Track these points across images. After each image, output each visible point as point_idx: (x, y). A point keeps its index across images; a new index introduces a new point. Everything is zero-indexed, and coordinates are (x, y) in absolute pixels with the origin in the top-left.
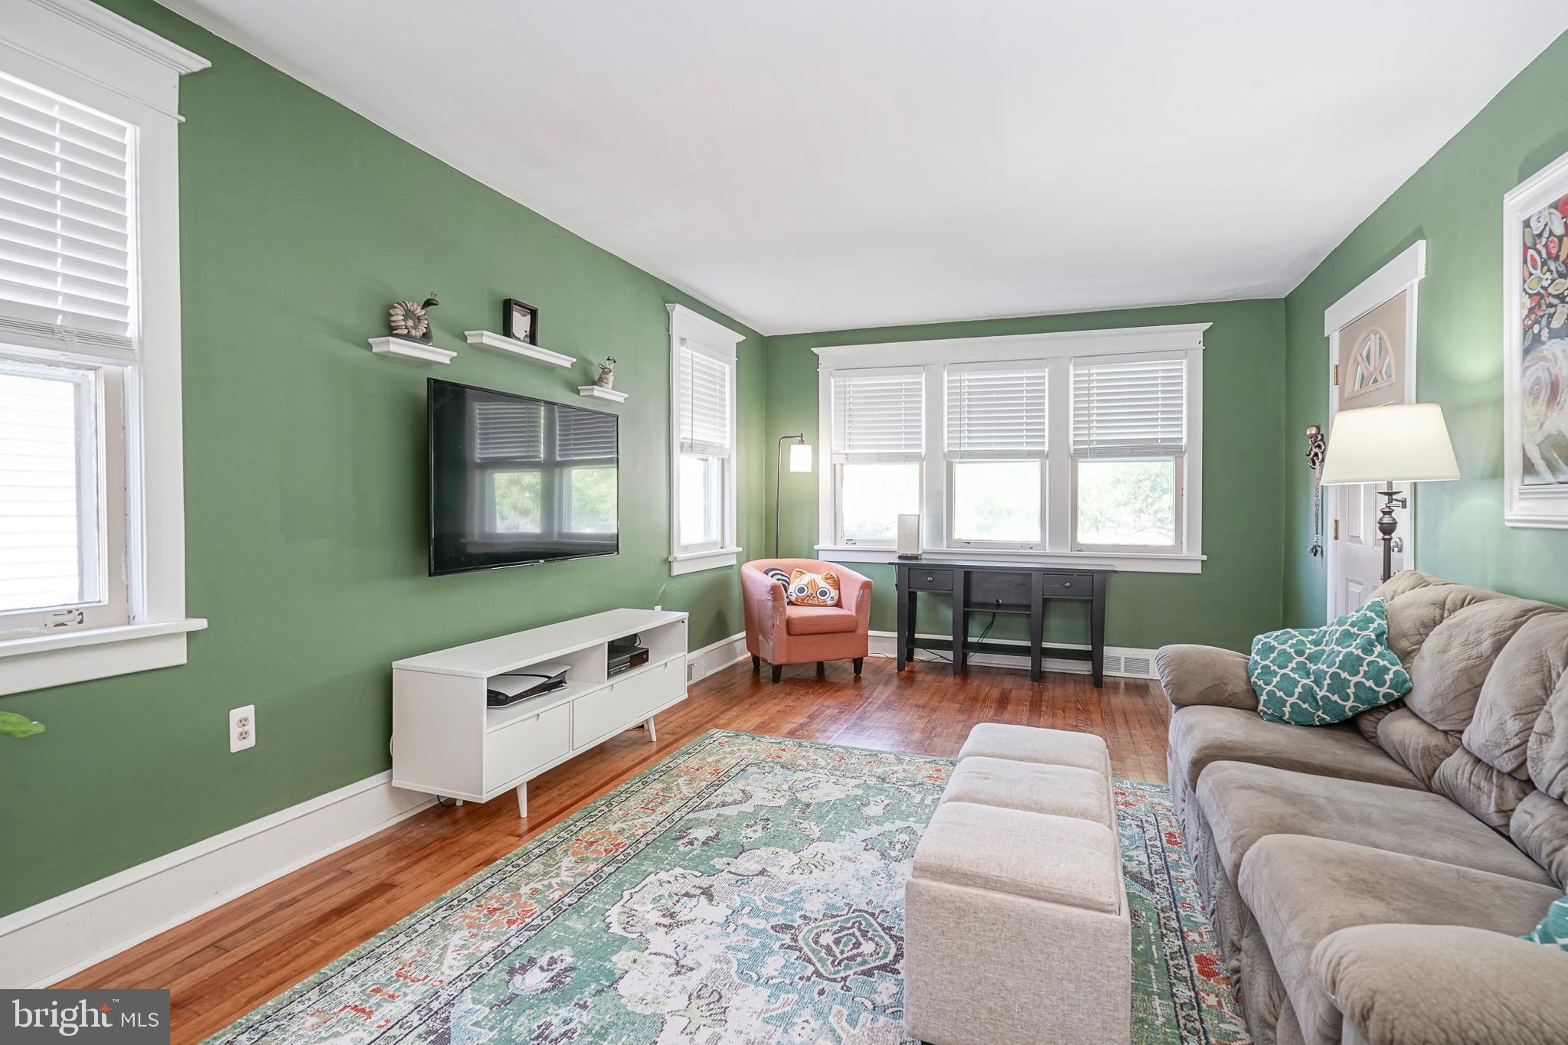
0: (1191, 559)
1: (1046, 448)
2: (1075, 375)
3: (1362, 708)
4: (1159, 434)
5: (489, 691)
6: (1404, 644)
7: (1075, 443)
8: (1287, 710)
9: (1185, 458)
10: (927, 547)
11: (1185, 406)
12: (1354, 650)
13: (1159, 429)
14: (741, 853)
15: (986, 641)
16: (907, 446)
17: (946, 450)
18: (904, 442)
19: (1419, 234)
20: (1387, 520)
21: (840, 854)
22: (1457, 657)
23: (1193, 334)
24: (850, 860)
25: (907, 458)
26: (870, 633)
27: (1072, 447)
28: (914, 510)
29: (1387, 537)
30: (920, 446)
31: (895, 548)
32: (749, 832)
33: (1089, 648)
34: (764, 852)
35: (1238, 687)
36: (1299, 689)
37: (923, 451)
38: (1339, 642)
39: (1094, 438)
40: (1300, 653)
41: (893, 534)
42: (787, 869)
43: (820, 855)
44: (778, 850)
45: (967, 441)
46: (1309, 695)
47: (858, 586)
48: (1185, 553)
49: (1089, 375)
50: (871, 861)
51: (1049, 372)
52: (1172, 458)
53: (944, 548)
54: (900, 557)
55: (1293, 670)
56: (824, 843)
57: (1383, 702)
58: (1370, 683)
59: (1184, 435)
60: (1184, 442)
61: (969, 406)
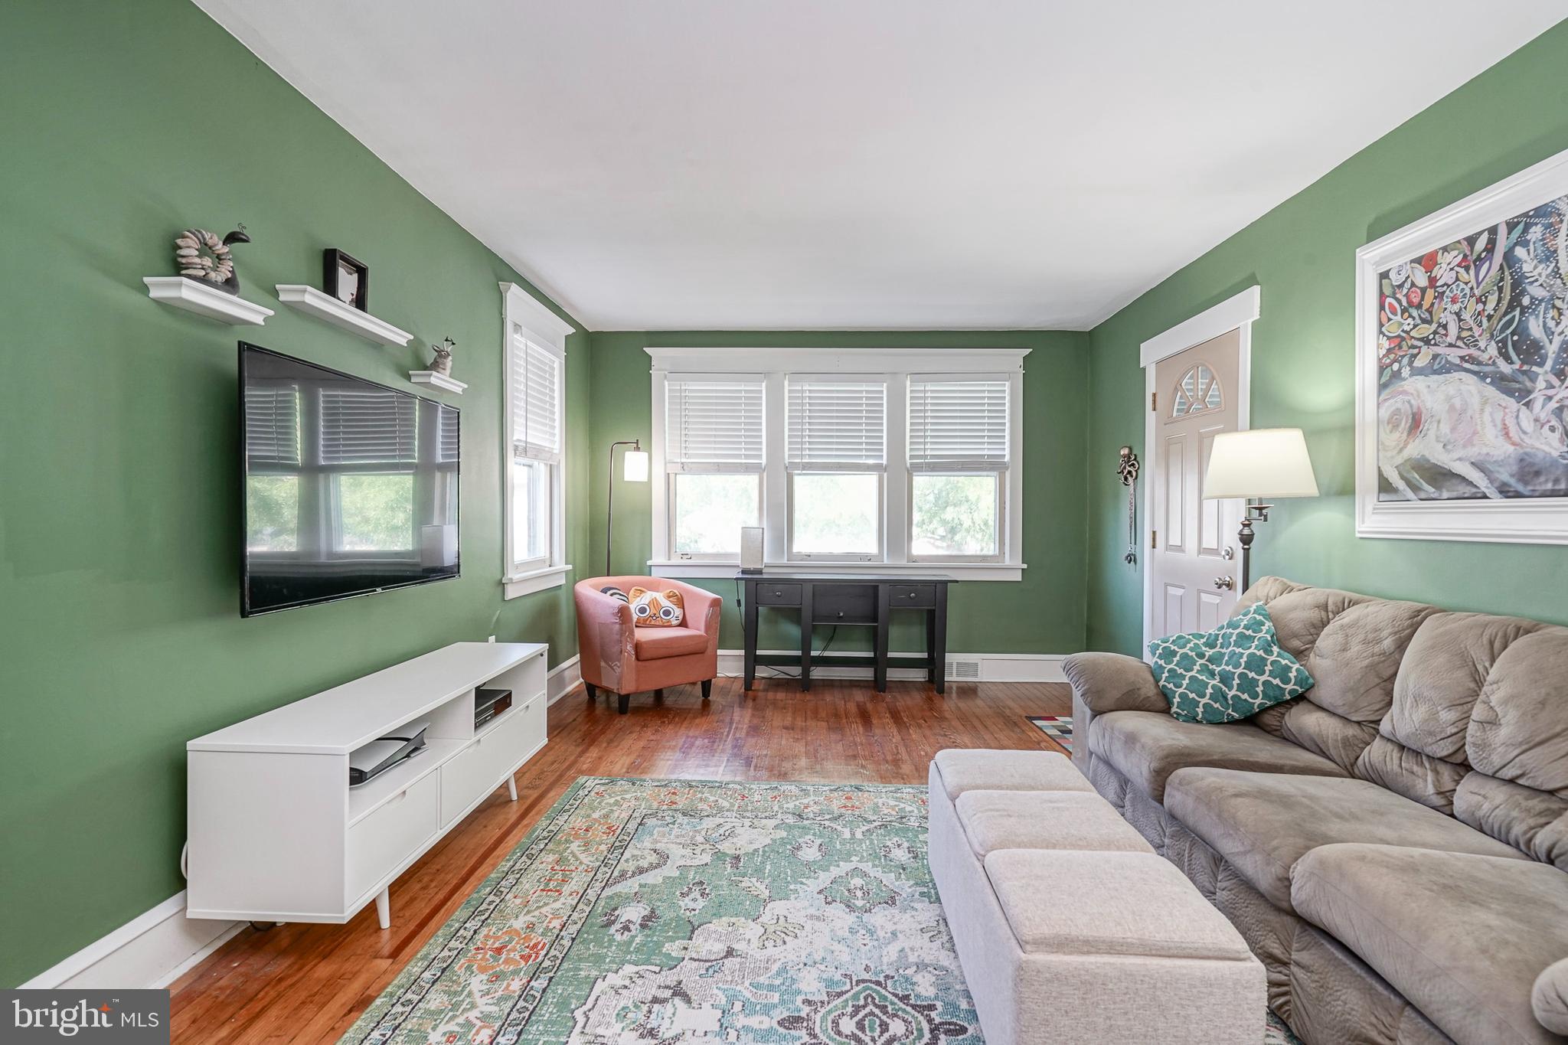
0: (1012, 567)
1: (884, 462)
2: (911, 391)
3: (1269, 704)
4: (986, 450)
5: (351, 769)
6: (1296, 643)
7: (912, 457)
8: (1200, 710)
9: (1008, 474)
10: (770, 562)
11: (1008, 425)
12: (1255, 651)
13: (986, 446)
14: (693, 932)
15: (827, 654)
16: (747, 456)
17: (787, 461)
18: (743, 452)
19: (1250, 281)
20: (1246, 531)
21: (803, 913)
22: (1359, 655)
23: (1016, 357)
24: (818, 918)
25: (747, 469)
26: (719, 652)
27: (908, 461)
28: (753, 522)
29: (1246, 547)
30: (760, 456)
31: (739, 562)
32: (687, 902)
34: (719, 925)
35: (1149, 690)
36: (1209, 691)
37: (764, 461)
38: (1237, 644)
39: (928, 453)
40: (1201, 656)
41: (736, 548)
42: (755, 943)
43: (782, 919)
44: (733, 920)
45: (807, 452)
46: (1219, 696)
47: (708, 603)
48: (1008, 562)
49: (925, 391)
50: (841, 918)
51: (888, 387)
52: (995, 473)
53: (785, 561)
54: (743, 572)
55: (1198, 672)
56: (778, 902)
57: (1288, 697)
58: (1276, 681)
59: (1007, 452)
60: (1007, 459)
61: (810, 417)
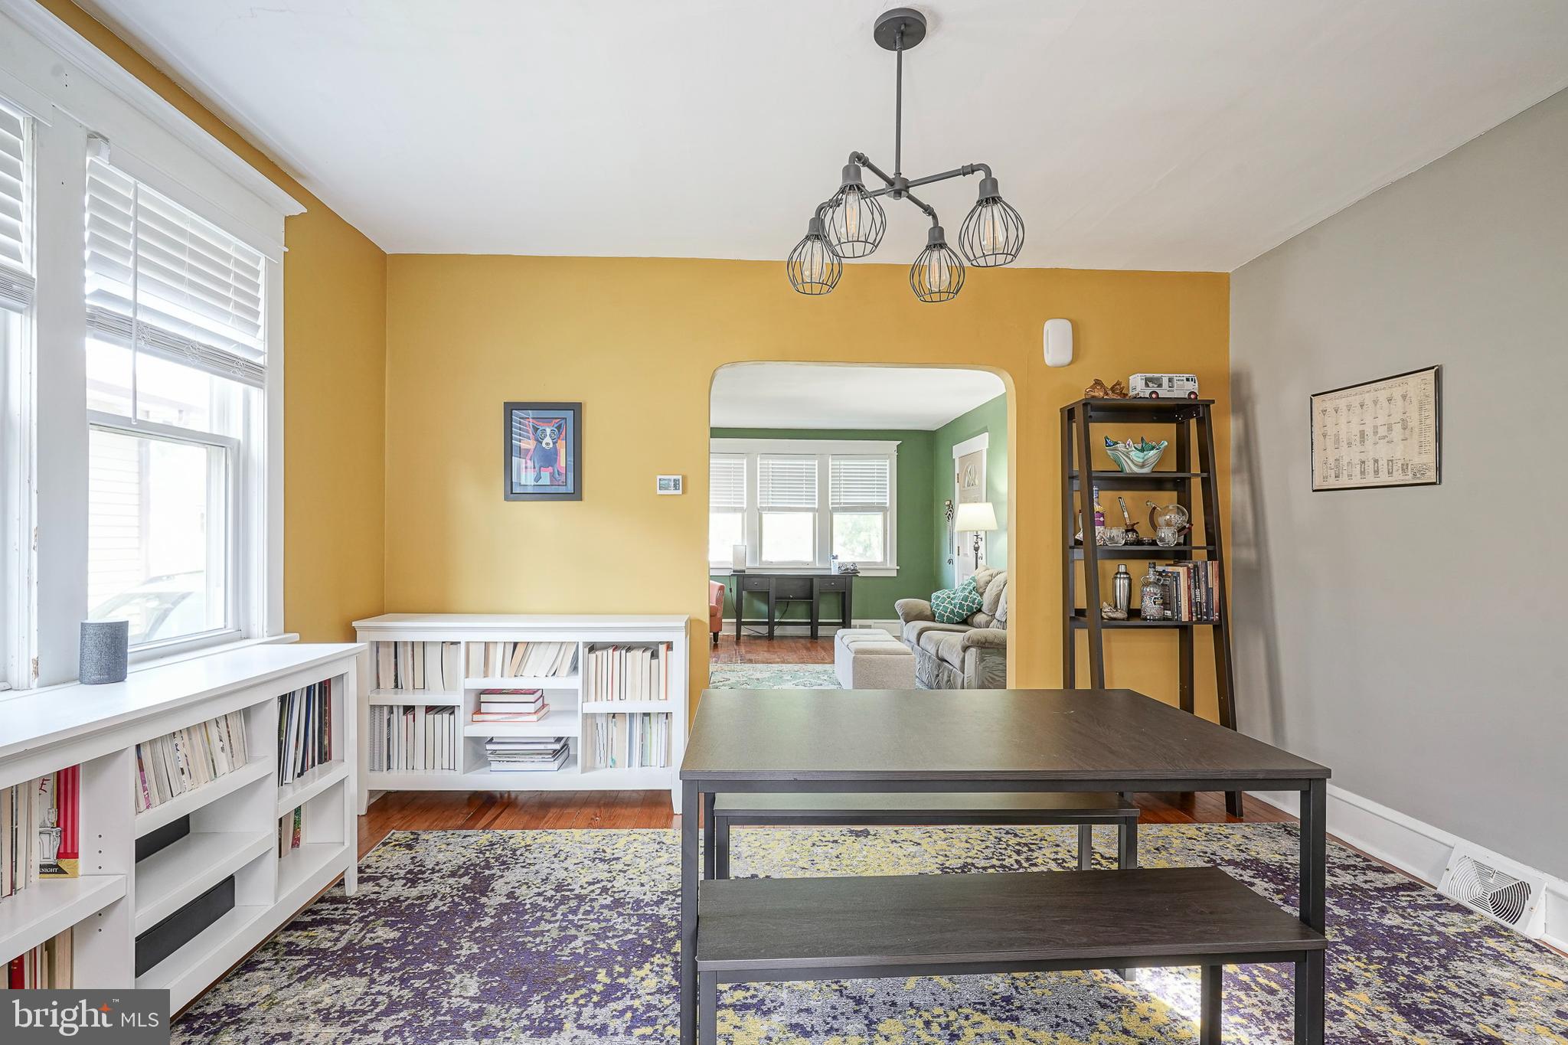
0: (891, 569)
1: (816, 506)
2: (832, 465)
3: (969, 613)
4: (875, 500)
6: (981, 590)
7: (832, 504)
8: (945, 618)
9: (888, 513)
10: (750, 566)
11: (888, 485)
12: (965, 594)
13: (875, 497)
15: (783, 620)
16: (734, 503)
17: (759, 506)
18: (732, 500)
19: (985, 430)
20: (976, 546)
22: (995, 592)
23: (893, 445)
25: (735, 510)
26: (723, 620)
27: (831, 506)
28: (739, 542)
29: (976, 552)
30: (742, 503)
31: (731, 566)
33: (841, 621)
35: (928, 613)
36: (949, 610)
37: (745, 506)
38: (962, 592)
39: (842, 501)
40: (949, 597)
41: (731, 559)
45: (771, 500)
46: (952, 612)
47: (717, 589)
48: (888, 565)
49: (840, 465)
51: (818, 462)
52: (882, 513)
53: (757, 565)
54: (734, 571)
55: (946, 603)
57: (975, 610)
58: (971, 604)
59: (888, 501)
60: (888, 505)
61: (772, 480)
